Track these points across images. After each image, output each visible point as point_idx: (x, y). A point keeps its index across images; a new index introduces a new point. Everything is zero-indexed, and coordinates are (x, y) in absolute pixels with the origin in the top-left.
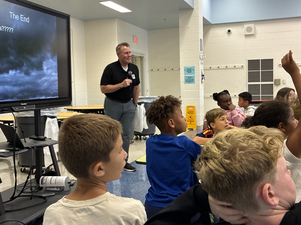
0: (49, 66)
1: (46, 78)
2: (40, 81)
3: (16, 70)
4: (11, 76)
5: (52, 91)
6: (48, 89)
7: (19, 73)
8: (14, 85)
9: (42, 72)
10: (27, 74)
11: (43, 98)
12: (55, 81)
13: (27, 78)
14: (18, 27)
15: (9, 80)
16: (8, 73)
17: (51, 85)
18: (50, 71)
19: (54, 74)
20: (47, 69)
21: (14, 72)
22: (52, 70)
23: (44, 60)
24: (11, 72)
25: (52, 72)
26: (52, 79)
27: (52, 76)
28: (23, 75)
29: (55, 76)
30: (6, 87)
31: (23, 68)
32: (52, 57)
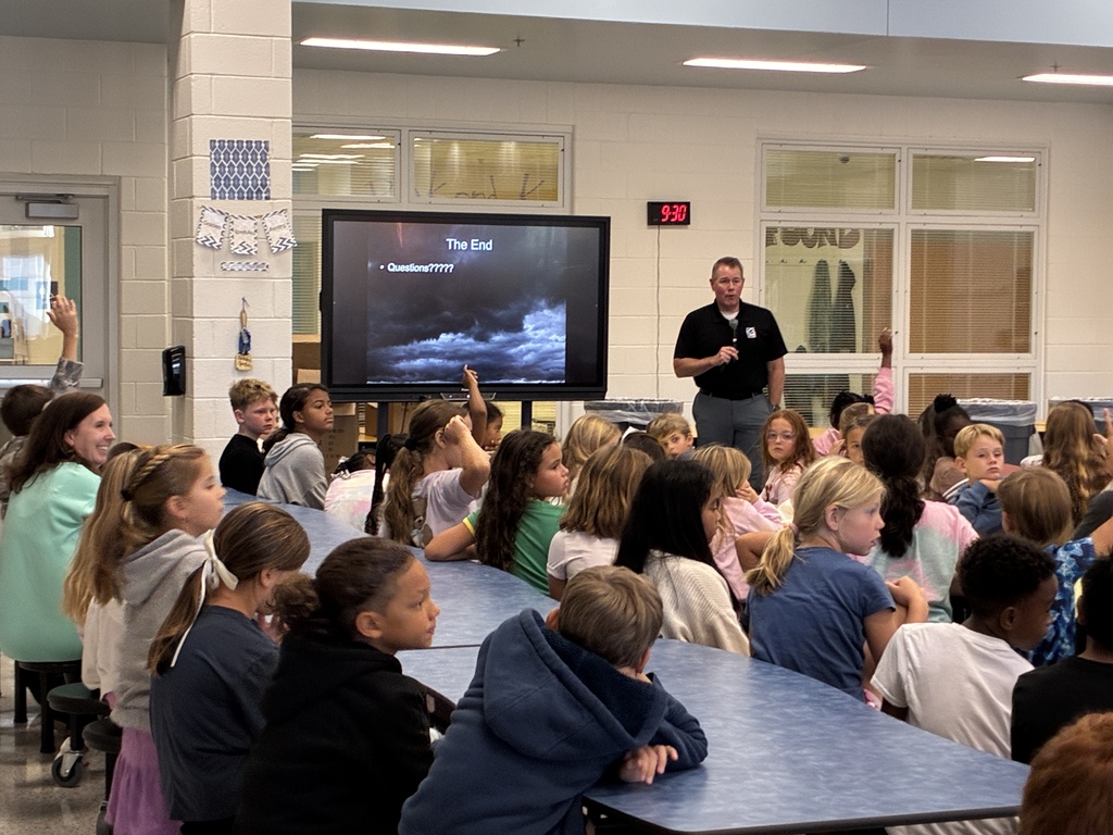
0: (540, 323)
1: (530, 345)
2: (513, 351)
3: (455, 333)
4: (443, 343)
5: (548, 370)
6: (535, 365)
7: (462, 338)
8: (449, 359)
9: (520, 334)
10: (481, 338)
11: (522, 381)
12: (559, 351)
13: (481, 346)
14: (465, 261)
15: (439, 349)
16: (437, 338)
17: (544, 359)
18: (541, 333)
19: (554, 337)
20: (535, 329)
21: (450, 336)
22: (549, 330)
23: (528, 313)
24: (443, 337)
25: (550, 334)
26: (548, 347)
27: (549, 341)
28: (471, 340)
29: (558, 341)
30: (431, 360)
31: (473, 329)
32: (552, 305)
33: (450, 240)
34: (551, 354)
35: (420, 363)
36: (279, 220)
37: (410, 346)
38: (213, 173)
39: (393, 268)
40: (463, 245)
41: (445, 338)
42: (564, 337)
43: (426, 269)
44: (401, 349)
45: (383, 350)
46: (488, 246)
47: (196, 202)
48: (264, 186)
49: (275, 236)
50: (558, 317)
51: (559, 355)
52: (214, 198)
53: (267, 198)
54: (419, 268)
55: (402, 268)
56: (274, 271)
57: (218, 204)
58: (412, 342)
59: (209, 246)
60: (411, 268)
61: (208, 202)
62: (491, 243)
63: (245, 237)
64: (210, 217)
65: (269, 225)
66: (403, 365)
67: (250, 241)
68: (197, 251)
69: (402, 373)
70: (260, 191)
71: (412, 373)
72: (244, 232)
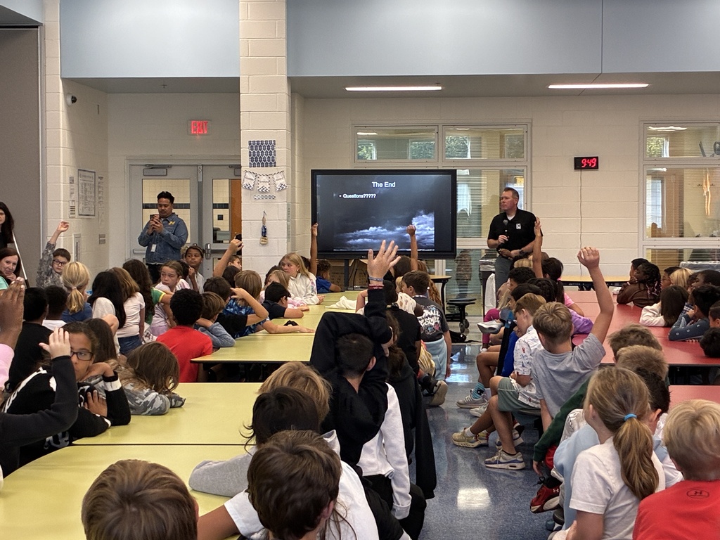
0: (421, 222)
3: (377, 227)
4: (371, 231)
5: (425, 244)
7: (381, 229)
8: (374, 239)
10: (390, 229)
12: (431, 235)
13: (390, 233)
14: (382, 193)
15: (369, 234)
16: (369, 229)
17: (424, 239)
18: (422, 226)
19: (428, 228)
20: (418, 224)
21: (375, 228)
22: (425, 225)
23: (415, 217)
24: (371, 228)
25: (426, 227)
26: (425, 233)
27: (426, 230)
28: (385, 230)
29: (430, 230)
30: (365, 239)
31: (386, 224)
32: (426, 213)
33: (374, 183)
34: (427, 237)
35: (359, 241)
36: (280, 176)
37: (355, 233)
38: (250, 156)
39: (346, 196)
40: (381, 185)
41: (372, 229)
42: (434, 228)
43: (362, 196)
44: (351, 234)
45: (341, 235)
46: (393, 185)
47: (243, 169)
48: (273, 161)
49: (278, 183)
50: (431, 219)
51: (431, 237)
52: (250, 167)
53: (275, 166)
54: (359, 196)
55: (350, 196)
56: (278, 199)
57: (253, 170)
58: (355, 231)
59: (248, 188)
60: (355, 196)
61: (248, 169)
62: (394, 183)
63: (264, 184)
64: (248, 175)
65: (276, 178)
66: (351, 242)
67: (267, 186)
68: (243, 190)
69: (351, 245)
70: (272, 163)
71: (356, 245)
72: (264, 182)
